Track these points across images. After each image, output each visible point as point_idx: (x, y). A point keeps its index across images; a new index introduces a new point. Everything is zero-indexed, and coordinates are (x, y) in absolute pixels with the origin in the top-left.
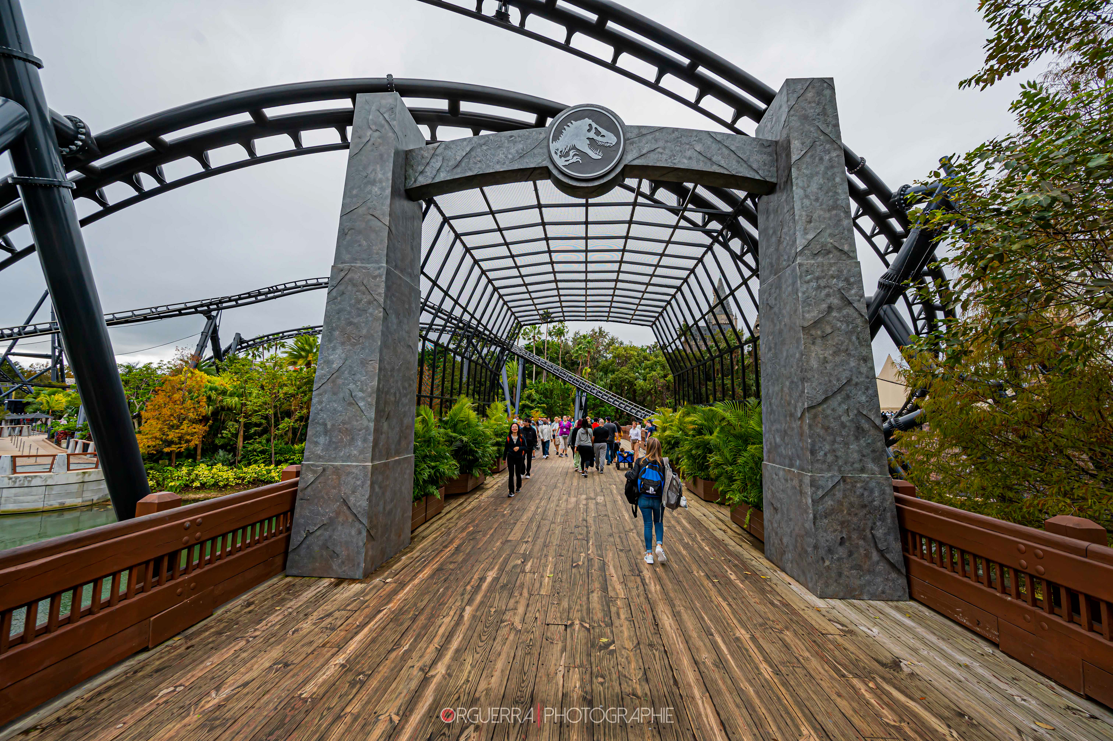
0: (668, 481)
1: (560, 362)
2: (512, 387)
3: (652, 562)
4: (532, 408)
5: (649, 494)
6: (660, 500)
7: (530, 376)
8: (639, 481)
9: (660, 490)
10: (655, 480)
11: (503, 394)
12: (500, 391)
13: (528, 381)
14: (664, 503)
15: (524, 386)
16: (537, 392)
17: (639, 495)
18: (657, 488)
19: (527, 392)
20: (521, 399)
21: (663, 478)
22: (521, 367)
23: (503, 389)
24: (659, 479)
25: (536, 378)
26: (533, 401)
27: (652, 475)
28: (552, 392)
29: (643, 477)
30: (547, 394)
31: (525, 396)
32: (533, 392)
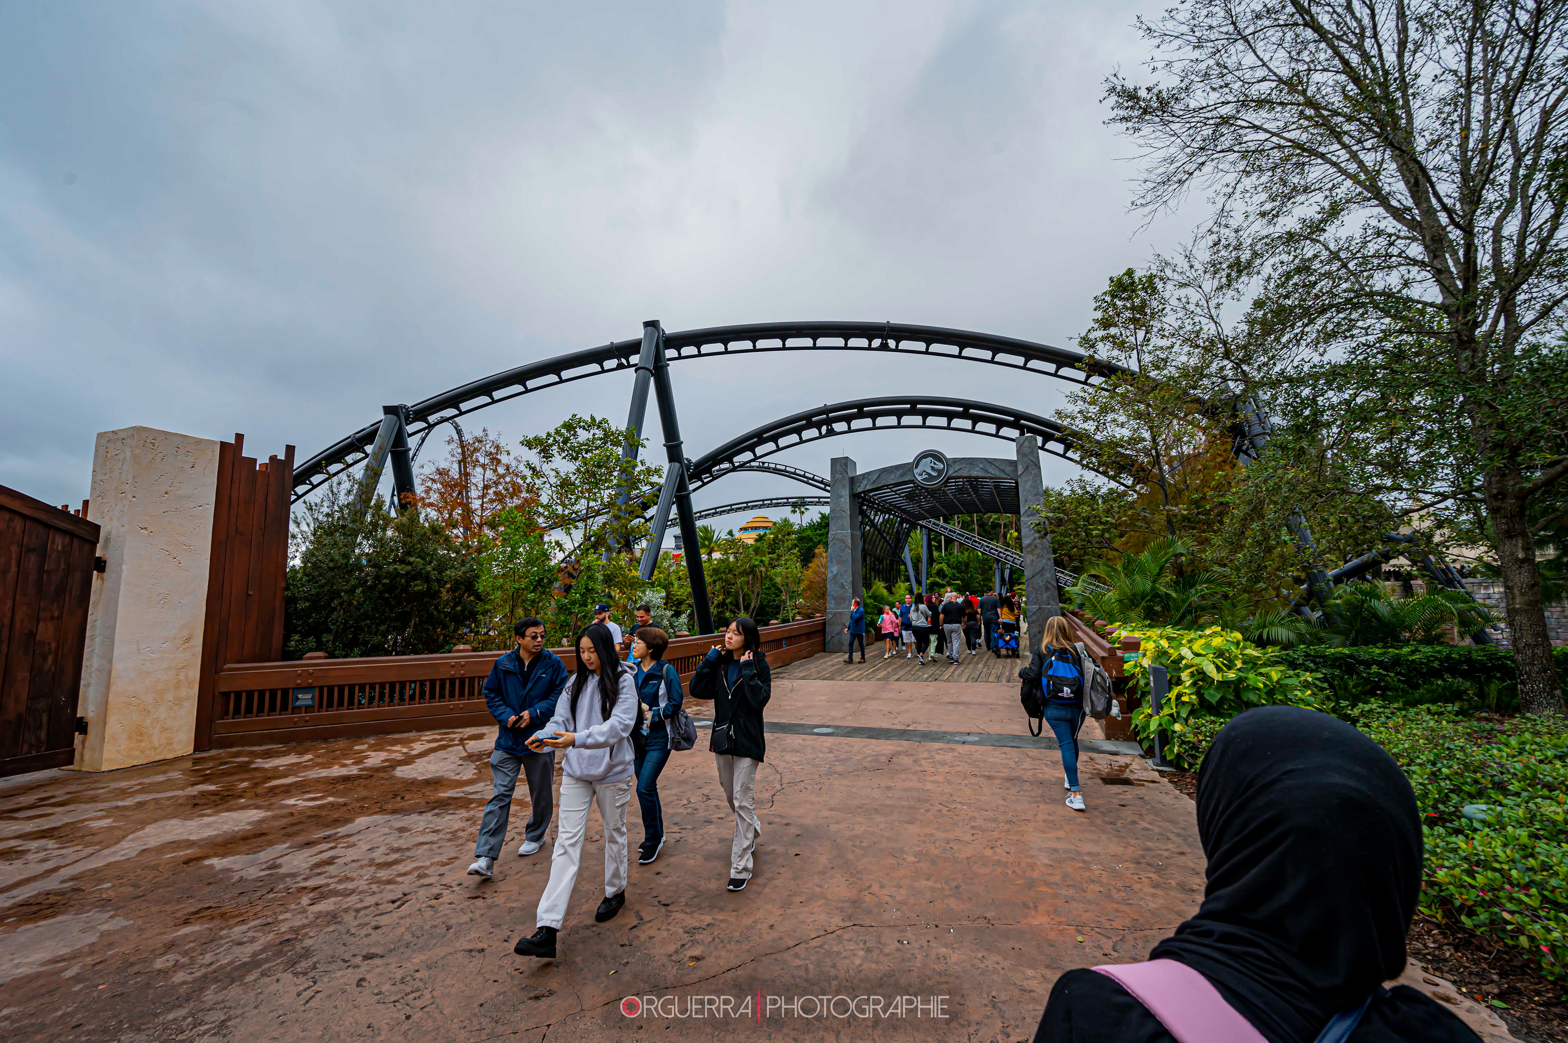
0: (1088, 677)
1: (976, 527)
2: (917, 562)
3: (1082, 806)
4: (943, 586)
5: (1063, 698)
6: (1081, 707)
7: (939, 548)
8: (1044, 681)
9: (1079, 691)
10: (1070, 676)
11: (906, 570)
12: (902, 567)
13: (935, 554)
14: (1087, 710)
15: (931, 560)
16: (948, 565)
17: (1045, 702)
18: (1075, 688)
19: (936, 567)
20: (929, 575)
21: (1081, 673)
22: (925, 538)
23: (905, 564)
24: (1076, 674)
25: (946, 550)
26: (944, 576)
27: (1063, 670)
28: (967, 565)
29: (1050, 673)
30: (961, 568)
31: (934, 571)
32: (945, 567)
